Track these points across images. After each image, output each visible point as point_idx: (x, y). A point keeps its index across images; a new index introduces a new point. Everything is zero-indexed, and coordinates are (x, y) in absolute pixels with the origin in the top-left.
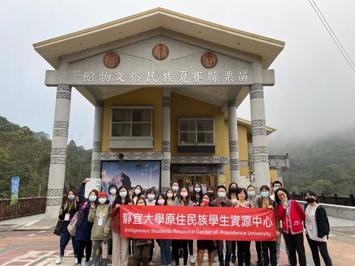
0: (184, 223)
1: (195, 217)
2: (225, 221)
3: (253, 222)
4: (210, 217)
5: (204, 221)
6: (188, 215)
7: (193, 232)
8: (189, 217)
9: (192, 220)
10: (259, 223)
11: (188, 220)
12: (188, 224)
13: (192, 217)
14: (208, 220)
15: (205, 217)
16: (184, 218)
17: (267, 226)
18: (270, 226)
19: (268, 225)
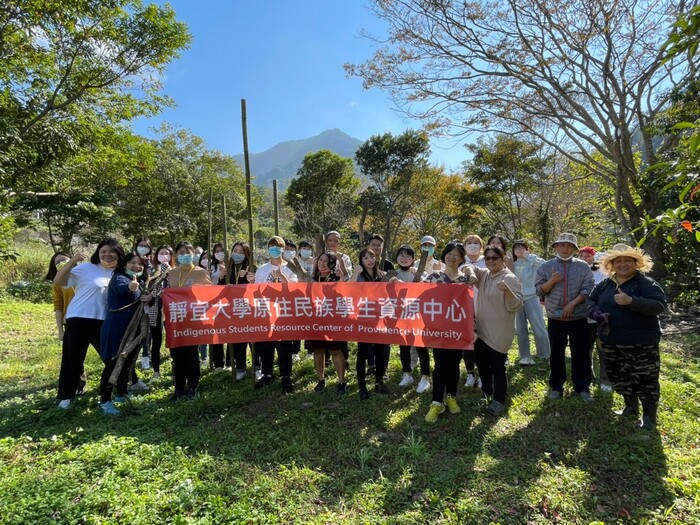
0: (288, 312)
1: (309, 303)
2: (367, 309)
3: (425, 312)
4: (338, 301)
5: (328, 309)
6: (296, 299)
7: (307, 328)
8: (296, 303)
9: (304, 308)
10: (436, 312)
11: (297, 308)
12: (297, 315)
13: (303, 303)
14: (334, 306)
15: (328, 302)
16: (288, 305)
17: (454, 320)
18: (459, 320)
19: (456, 317)
